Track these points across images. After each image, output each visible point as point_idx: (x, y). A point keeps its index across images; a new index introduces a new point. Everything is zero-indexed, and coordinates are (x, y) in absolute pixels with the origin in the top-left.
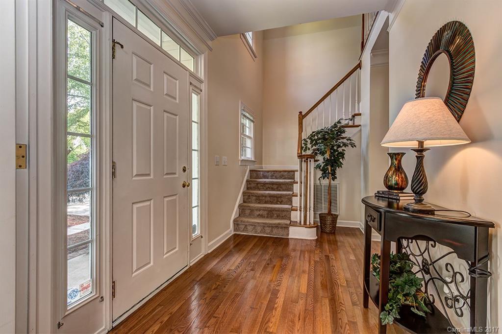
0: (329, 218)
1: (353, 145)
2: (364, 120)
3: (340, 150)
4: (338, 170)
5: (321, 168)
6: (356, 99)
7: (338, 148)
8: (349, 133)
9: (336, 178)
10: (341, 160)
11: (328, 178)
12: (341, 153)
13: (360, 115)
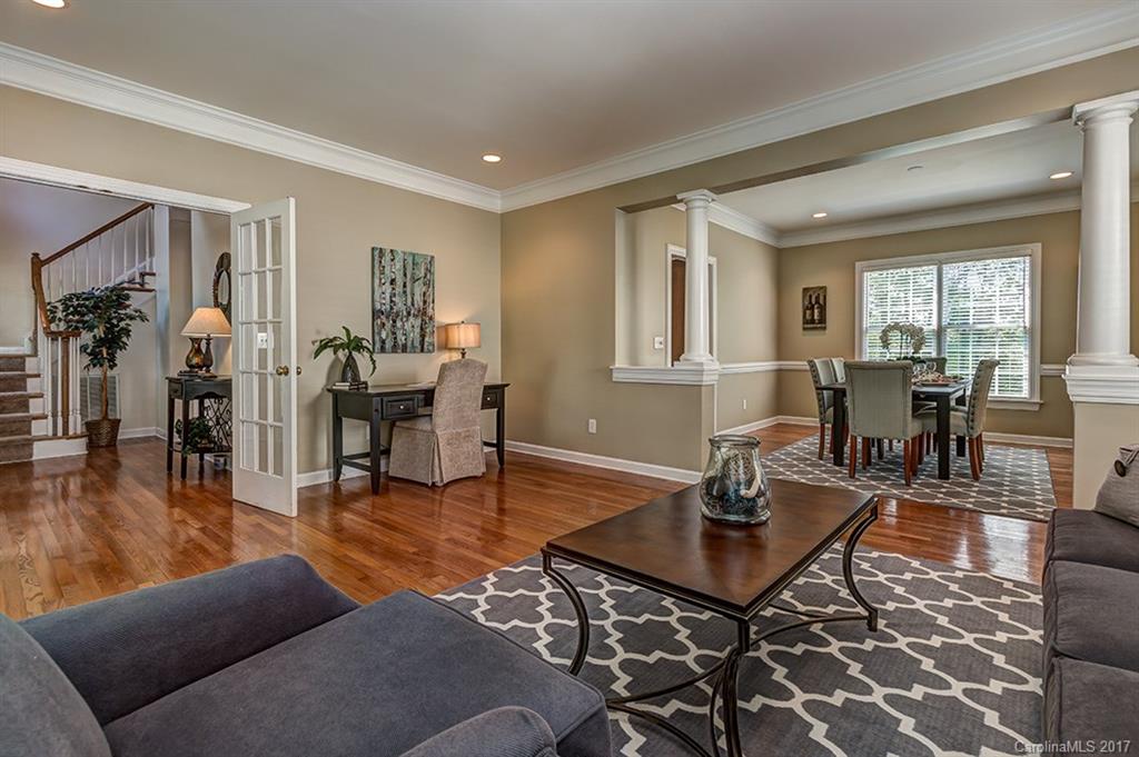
0: (105, 428)
1: (143, 319)
2: (161, 282)
3: (122, 324)
4: (119, 354)
5: (89, 351)
6: (147, 250)
7: (119, 322)
8: (136, 301)
9: (116, 365)
10: (124, 339)
11: (101, 365)
12: (122, 329)
13: (154, 274)
